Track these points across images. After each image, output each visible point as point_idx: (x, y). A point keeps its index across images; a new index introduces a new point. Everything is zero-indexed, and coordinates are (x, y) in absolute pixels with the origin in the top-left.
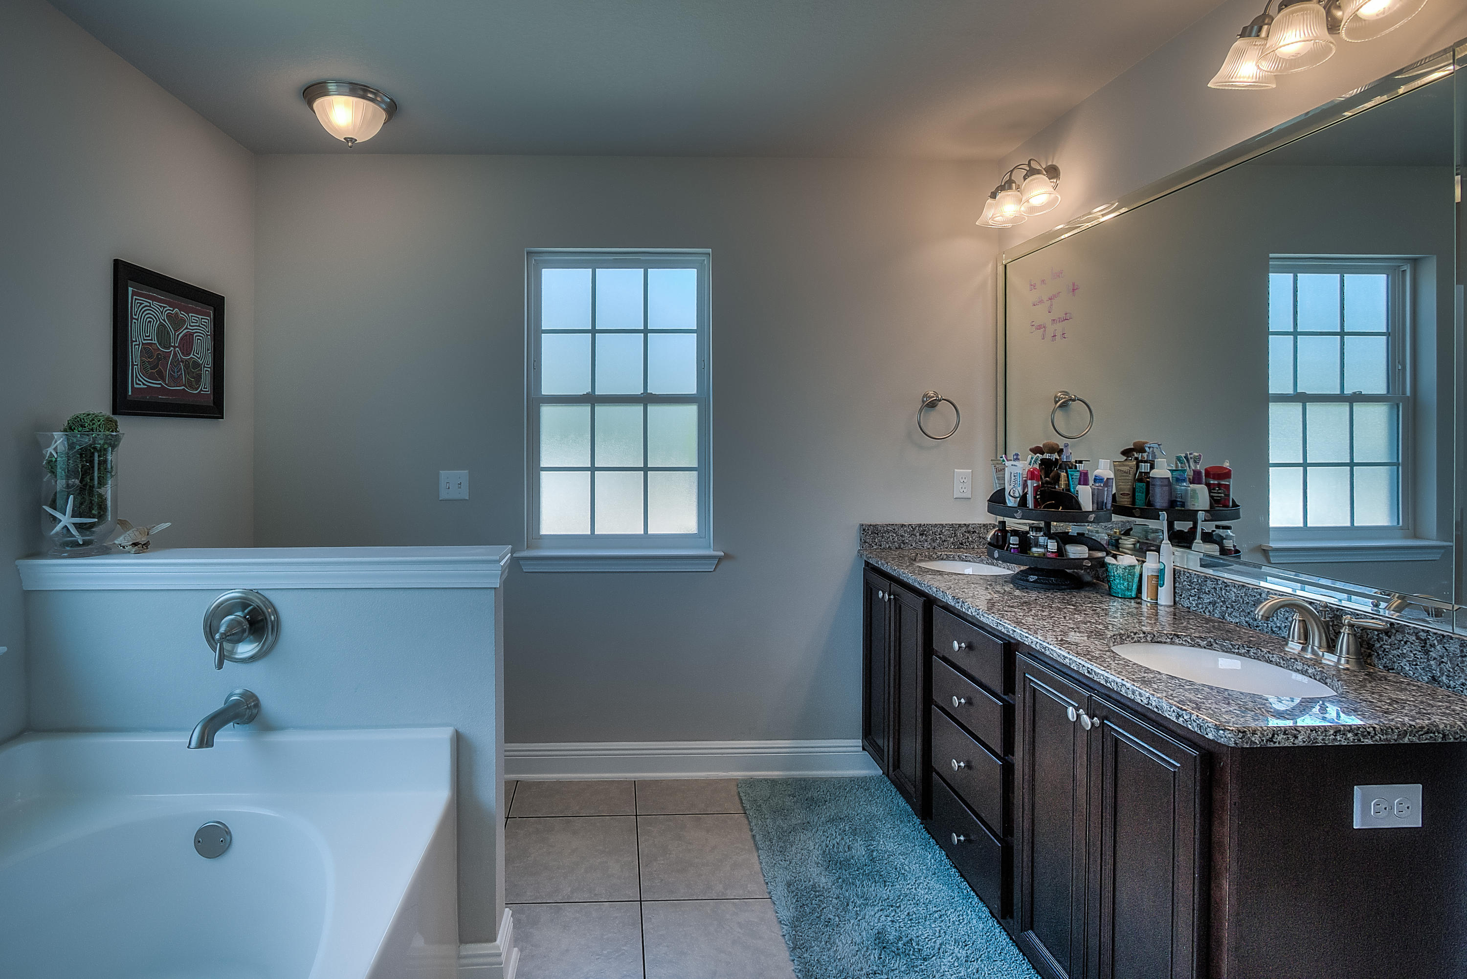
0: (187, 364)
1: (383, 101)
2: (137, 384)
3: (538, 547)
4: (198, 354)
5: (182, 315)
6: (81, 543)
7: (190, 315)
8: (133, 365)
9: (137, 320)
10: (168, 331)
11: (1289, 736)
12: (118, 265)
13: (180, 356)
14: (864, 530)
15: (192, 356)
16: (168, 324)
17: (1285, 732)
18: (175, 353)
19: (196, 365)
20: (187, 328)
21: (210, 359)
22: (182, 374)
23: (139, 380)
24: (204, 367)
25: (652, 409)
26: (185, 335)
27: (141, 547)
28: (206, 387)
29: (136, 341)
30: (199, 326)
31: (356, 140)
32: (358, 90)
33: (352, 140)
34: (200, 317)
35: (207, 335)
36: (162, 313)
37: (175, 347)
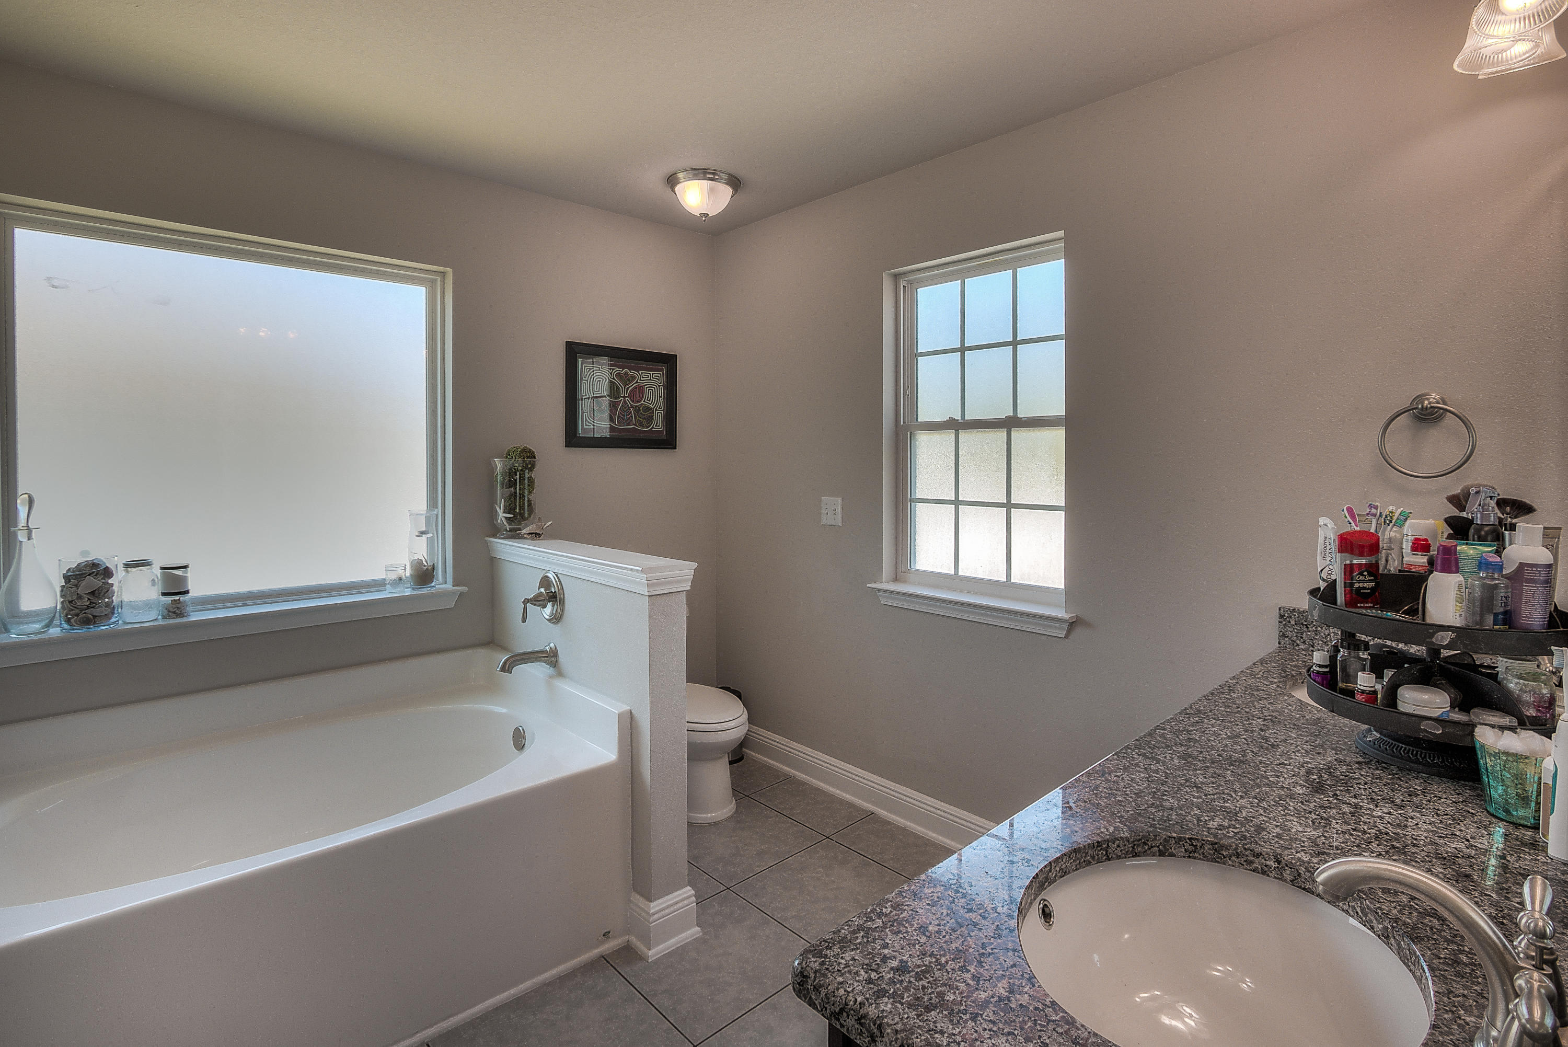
0: (637, 410)
1: (722, 179)
2: (586, 425)
3: (905, 581)
4: (649, 401)
5: (632, 373)
6: (508, 530)
7: (640, 372)
8: (583, 413)
9: (587, 381)
10: (617, 387)
11: (864, 1030)
12: (569, 345)
13: (629, 402)
14: (1281, 616)
15: (642, 402)
16: (617, 381)
17: (859, 1019)
18: (625, 402)
19: (647, 409)
20: (637, 382)
21: (662, 402)
22: (632, 416)
23: (589, 423)
24: (656, 410)
25: (1017, 434)
26: (636, 388)
27: (536, 536)
28: (658, 423)
29: (586, 395)
30: (650, 380)
31: (708, 215)
32: (701, 173)
33: (706, 215)
34: (651, 373)
35: (659, 386)
36: (611, 374)
37: (624, 397)
